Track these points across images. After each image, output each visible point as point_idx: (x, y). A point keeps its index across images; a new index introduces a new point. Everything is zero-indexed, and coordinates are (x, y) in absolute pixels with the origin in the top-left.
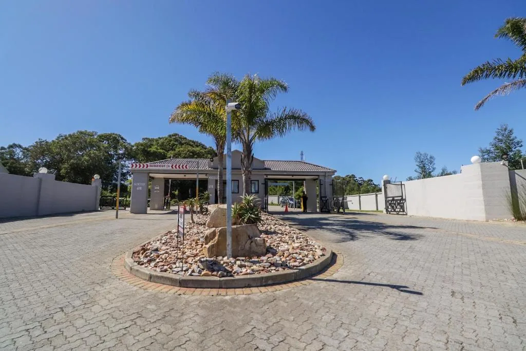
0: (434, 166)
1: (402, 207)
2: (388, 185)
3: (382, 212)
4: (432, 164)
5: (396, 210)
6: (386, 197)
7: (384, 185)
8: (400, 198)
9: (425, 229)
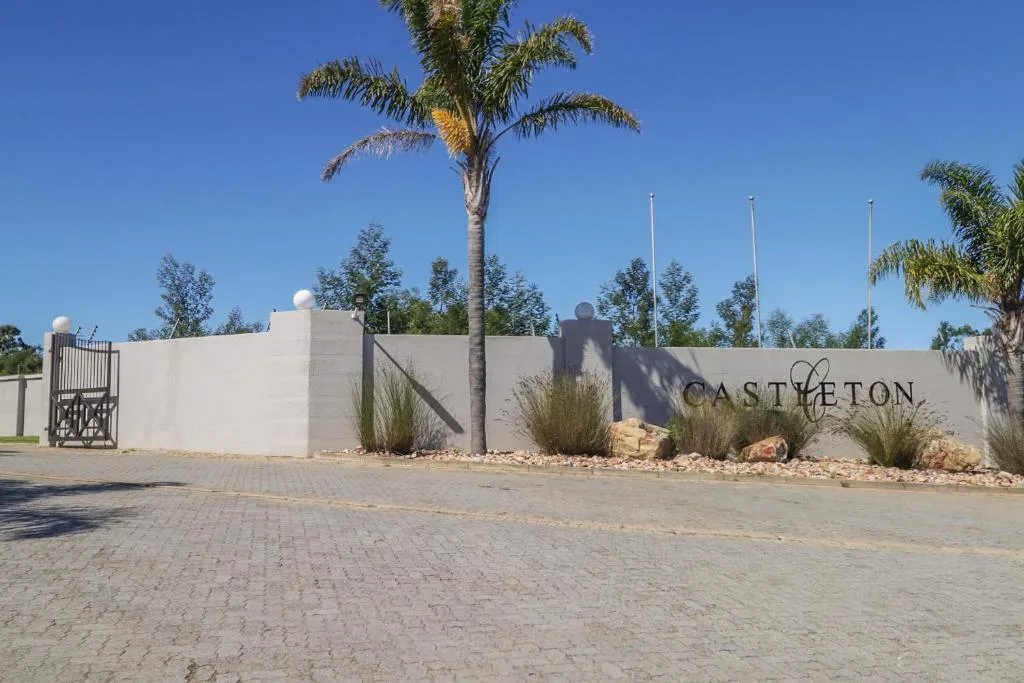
0: (211, 305)
1: (104, 425)
2: (66, 351)
3: (36, 440)
4: (205, 298)
5: (84, 434)
6: (55, 391)
7: (53, 351)
8: (100, 395)
9: (157, 490)
